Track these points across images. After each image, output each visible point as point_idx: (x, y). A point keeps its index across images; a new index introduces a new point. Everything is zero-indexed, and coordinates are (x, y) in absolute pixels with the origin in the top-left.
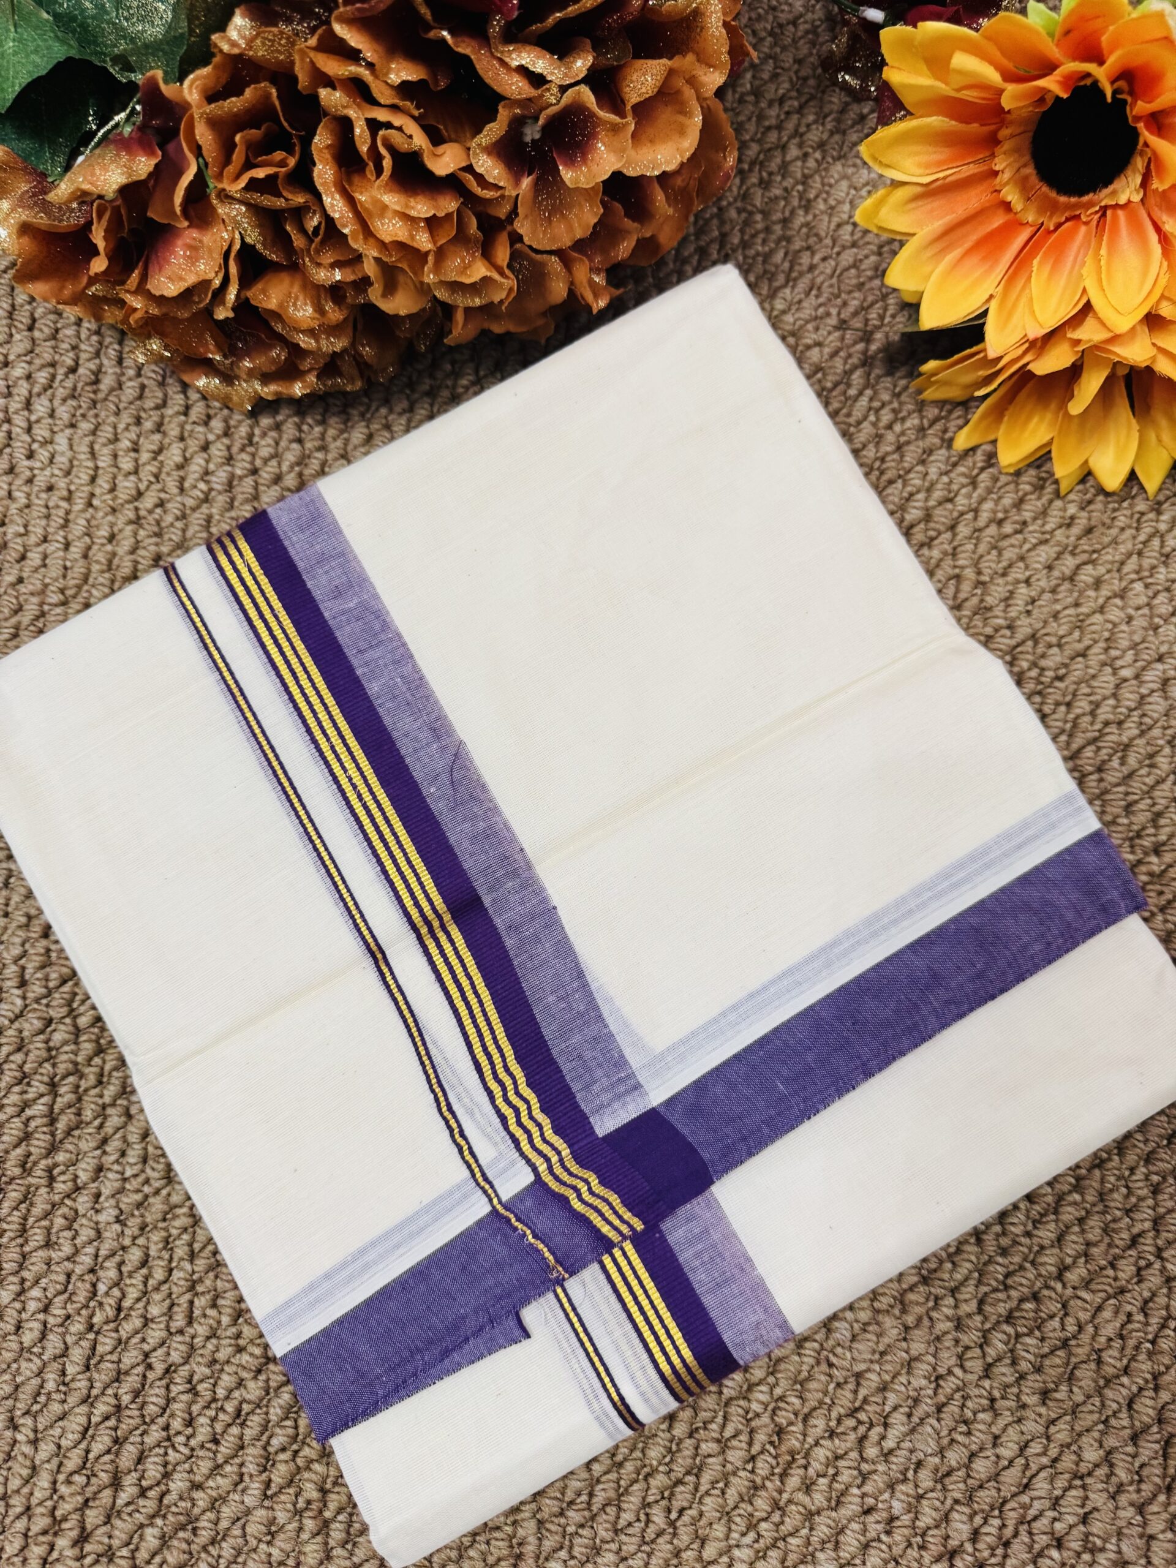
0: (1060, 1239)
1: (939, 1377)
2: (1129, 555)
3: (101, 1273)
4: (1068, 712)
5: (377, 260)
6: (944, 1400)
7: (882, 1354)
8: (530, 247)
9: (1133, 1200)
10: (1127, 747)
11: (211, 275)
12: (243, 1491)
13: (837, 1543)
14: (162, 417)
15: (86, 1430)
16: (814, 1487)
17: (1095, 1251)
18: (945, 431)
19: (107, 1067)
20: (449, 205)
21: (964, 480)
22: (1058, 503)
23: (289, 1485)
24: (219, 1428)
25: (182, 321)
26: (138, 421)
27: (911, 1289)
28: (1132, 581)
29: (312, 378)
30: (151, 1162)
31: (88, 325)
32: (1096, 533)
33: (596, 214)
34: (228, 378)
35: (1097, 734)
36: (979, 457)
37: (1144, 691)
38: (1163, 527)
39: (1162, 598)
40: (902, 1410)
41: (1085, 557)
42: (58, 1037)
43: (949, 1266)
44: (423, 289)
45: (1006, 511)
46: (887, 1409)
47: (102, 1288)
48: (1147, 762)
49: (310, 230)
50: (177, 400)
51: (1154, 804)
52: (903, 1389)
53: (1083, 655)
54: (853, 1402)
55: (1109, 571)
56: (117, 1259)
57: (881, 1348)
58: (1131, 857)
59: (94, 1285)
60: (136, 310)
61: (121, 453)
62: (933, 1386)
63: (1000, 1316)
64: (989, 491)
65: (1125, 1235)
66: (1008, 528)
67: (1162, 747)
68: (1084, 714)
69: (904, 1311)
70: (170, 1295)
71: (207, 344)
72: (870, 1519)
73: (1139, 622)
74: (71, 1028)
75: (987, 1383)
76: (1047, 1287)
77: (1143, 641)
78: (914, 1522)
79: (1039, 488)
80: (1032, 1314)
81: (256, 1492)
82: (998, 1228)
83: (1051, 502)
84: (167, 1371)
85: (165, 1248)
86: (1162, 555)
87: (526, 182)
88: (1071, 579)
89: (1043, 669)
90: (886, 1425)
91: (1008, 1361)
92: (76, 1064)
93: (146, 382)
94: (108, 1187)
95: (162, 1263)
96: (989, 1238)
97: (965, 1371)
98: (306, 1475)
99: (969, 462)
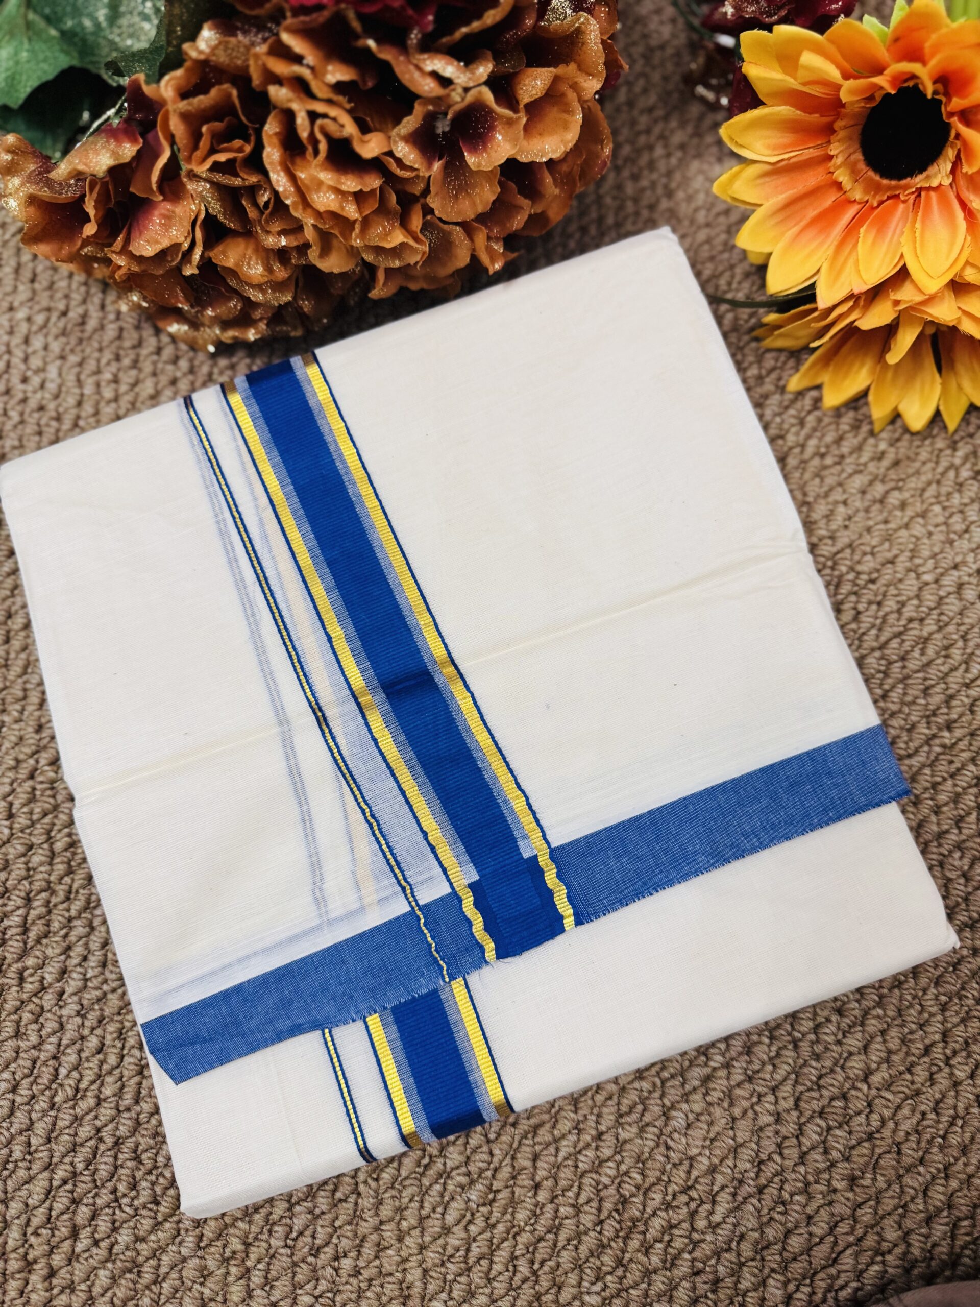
0: (866, 1048)
1: (762, 1162)
2: (929, 483)
3: (63, 1058)
4: (878, 610)
5: (314, 226)
6: (765, 1183)
7: (712, 1140)
8: (440, 219)
9: (926, 1015)
10: (927, 640)
11: (182, 239)
12: (180, 1243)
13: (671, 1297)
14: (138, 355)
15: (49, 1192)
16: (652, 1251)
17: (895, 1058)
18: (779, 379)
19: (75, 886)
20: (374, 182)
21: (793, 421)
22: (871, 441)
23: (218, 1239)
24: (158, 1189)
25: (156, 277)
26: (118, 358)
27: (739, 1085)
28: (932, 504)
29: (262, 326)
30: (110, 967)
31: (79, 278)
32: (903, 465)
33: (494, 192)
34: (195, 325)
35: (902, 629)
36: (807, 402)
37: (942, 593)
38: (957, 461)
39: (957, 518)
40: (727, 1190)
41: (892, 484)
42: (36, 860)
43: (769, 1068)
44: (353, 252)
45: (828, 447)
46: (716, 1188)
47: (63, 1071)
48: (943, 653)
49: (262, 204)
50: (151, 343)
51: (947, 689)
52: (729, 1171)
53: (892, 562)
55: (912, 496)
56: (77, 1046)
57: (712, 1135)
58: (927, 731)
59: (56, 1070)
60: (120, 267)
61: (103, 384)
62: (756, 1170)
63: (814, 1112)
64: (815, 430)
65: (920, 1046)
66: (829, 461)
67: (956, 641)
68: (892, 612)
69: (731, 1104)
70: (121, 1078)
71: (177, 296)
72: (698, 1280)
73: (939, 537)
74: (48, 853)
75: (802, 1169)
76: (854, 1088)
77: (942, 552)
78: (736, 1284)
79: (856, 427)
80: (840, 1111)
81: (191, 1245)
82: (812, 1037)
83: (865, 439)
84: (118, 1143)
85: (119, 1038)
86: (957, 484)
87: (437, 166)
88: (881, 501)
89: (859, 573)
90: (714, 1202)
91: (821, 1150)
92: (49, 882)
93: (125, 325)
94: (73, 984)
95: (115, 1051)
96: (805, 1046)
97: (783, 1158)
98: (232, 1231)
99: (799, 405)
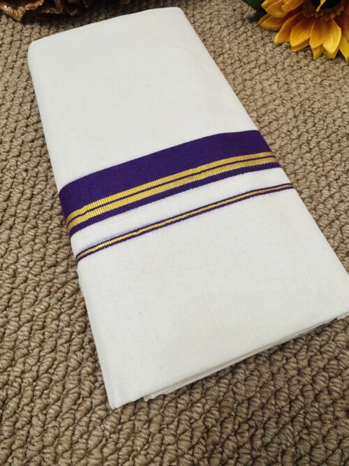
54: (247, 415)
